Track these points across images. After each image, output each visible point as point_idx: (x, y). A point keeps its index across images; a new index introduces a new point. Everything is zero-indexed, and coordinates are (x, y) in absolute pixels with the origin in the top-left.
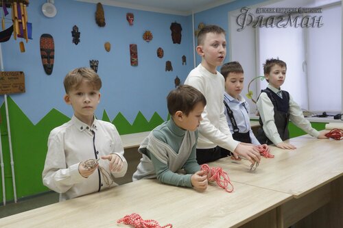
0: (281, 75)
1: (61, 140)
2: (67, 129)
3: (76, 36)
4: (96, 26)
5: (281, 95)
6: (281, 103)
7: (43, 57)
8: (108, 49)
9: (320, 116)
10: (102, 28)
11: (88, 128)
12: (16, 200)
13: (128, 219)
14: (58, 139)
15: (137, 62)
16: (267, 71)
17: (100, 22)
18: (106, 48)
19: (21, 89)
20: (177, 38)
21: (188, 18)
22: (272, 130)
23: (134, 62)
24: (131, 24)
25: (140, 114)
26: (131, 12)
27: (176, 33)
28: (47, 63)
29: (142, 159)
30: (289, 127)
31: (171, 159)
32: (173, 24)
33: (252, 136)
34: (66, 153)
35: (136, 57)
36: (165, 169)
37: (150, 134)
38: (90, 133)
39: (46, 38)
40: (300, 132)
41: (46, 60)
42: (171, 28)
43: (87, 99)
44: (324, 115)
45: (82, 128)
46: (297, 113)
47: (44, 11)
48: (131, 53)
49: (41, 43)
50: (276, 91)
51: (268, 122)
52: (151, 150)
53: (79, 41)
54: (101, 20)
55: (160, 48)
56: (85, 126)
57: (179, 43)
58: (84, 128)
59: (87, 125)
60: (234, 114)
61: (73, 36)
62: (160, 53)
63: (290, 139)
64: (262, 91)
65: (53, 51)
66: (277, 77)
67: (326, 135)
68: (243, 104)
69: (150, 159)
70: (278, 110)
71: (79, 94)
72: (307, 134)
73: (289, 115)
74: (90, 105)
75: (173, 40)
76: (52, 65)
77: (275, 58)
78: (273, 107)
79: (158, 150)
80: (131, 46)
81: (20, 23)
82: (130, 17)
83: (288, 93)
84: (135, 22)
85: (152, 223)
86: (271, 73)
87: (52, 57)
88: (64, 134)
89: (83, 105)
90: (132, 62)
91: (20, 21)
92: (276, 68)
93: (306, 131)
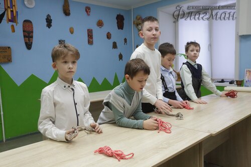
0: (195, 52)
1: (51, 96)
2: (55, 88)
3: (49, 22)
4: (64, 15)
5: (196, 67)
6: (197, 72)
7: (25, 36)
8: (72, 32)
9: (220, 82)
10: (67, 17)
11: (69, 87)
12: (4, 140)
13: (102, 150)
14: (49, 95)
15: (92, 42)
16: (187, 50)
17: (67, 13)
18: (70, 31)
19: (9, 60)
20: (120, 26)
21: (129, 12)
22: (190, 90)
23: (90, 42)
24: (89, 15)
25: (94, 79)
26: (89, 6)
27: (120, 22)
28: (28, 41)
29: (104, 110)
30: (201, 89)
31: (126, 109)
32: (118, 15)
33: (177, 94)
34: (55, 105)
35: (92, 38)
36: (122, 117)
37: (112, 92)
38: (71, 90)
39: (27, 23)
40: (209, 92)
41: (27, 39)
42: (116, 18)
43: (71, 66)
44: (223, 81)
45: (65, 87)
46: (207, 79)
47: (25, 3)
48: (88, 36)
49: (23, 26)
50: (193, 64)
51: (188, 85)
52: (112, 103)
53: (51, 26)
54: (67, 11)
55: (109, 33)
56: (67, 85)
57: (122, 29)
58: (67, 86)
59: (68, 85)
60: (165, 79)
61: (47, 22)
62: (109, 36)
63: (202, 97)
64: (184, 64)
65: (33, 32)
66: (192, 53)
67: (226, 95)
68: (171, 73)
69: (111, 109)
70: (194, 77)
71: (66, 62)
72: (213, 93)
73: (201, 80)
74: (73, 70)
75: (118, 27)
76: (32, 43)
77: (193, 41)
78: (191, 75)
79: (118, 103)
80: (88, 30)
81: (12, 11)
82: (88, 10)
83: (201, 65)
84: (91, 13)
85: (119, 152)
86: (189, 51)
87: (32, 37)
88: (53, 91)
89: (68, 70)
90: (89, 42)
91: (12, 9)
92: (192, 47)
93: (213, 92)
